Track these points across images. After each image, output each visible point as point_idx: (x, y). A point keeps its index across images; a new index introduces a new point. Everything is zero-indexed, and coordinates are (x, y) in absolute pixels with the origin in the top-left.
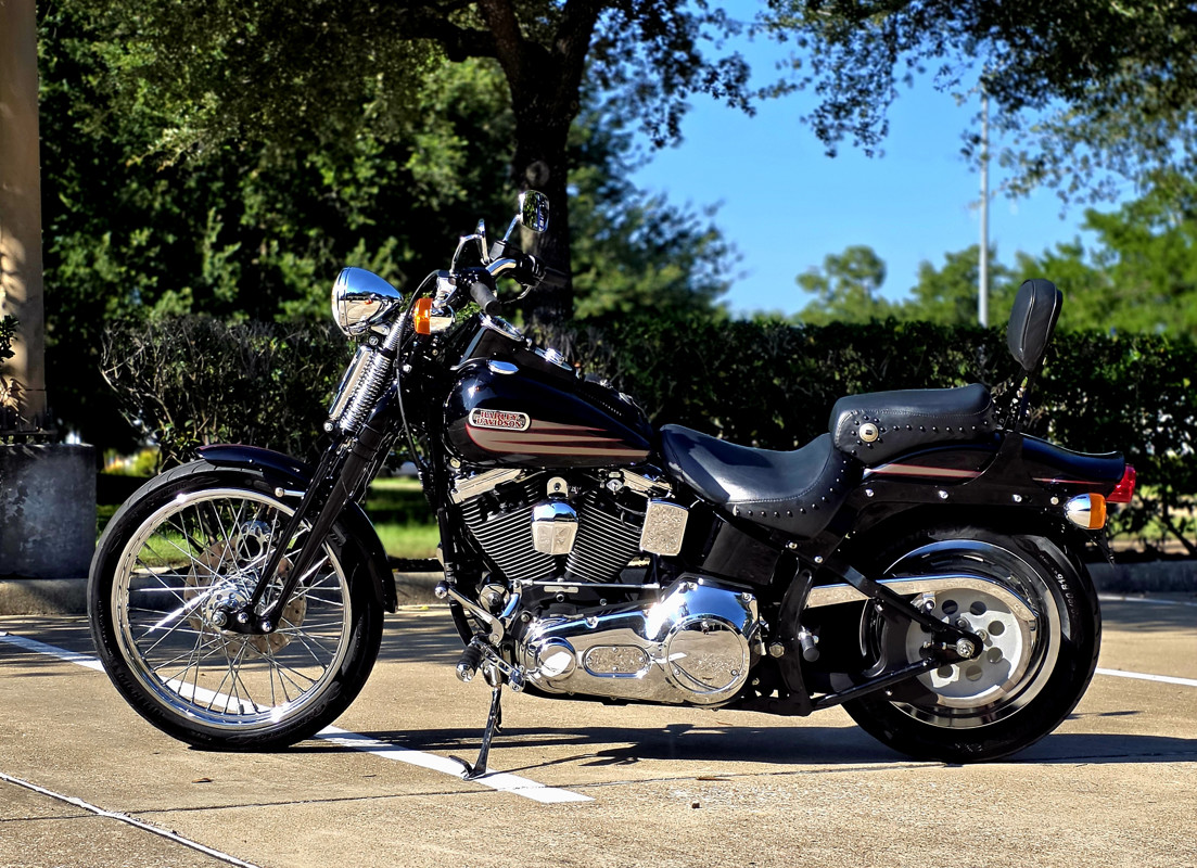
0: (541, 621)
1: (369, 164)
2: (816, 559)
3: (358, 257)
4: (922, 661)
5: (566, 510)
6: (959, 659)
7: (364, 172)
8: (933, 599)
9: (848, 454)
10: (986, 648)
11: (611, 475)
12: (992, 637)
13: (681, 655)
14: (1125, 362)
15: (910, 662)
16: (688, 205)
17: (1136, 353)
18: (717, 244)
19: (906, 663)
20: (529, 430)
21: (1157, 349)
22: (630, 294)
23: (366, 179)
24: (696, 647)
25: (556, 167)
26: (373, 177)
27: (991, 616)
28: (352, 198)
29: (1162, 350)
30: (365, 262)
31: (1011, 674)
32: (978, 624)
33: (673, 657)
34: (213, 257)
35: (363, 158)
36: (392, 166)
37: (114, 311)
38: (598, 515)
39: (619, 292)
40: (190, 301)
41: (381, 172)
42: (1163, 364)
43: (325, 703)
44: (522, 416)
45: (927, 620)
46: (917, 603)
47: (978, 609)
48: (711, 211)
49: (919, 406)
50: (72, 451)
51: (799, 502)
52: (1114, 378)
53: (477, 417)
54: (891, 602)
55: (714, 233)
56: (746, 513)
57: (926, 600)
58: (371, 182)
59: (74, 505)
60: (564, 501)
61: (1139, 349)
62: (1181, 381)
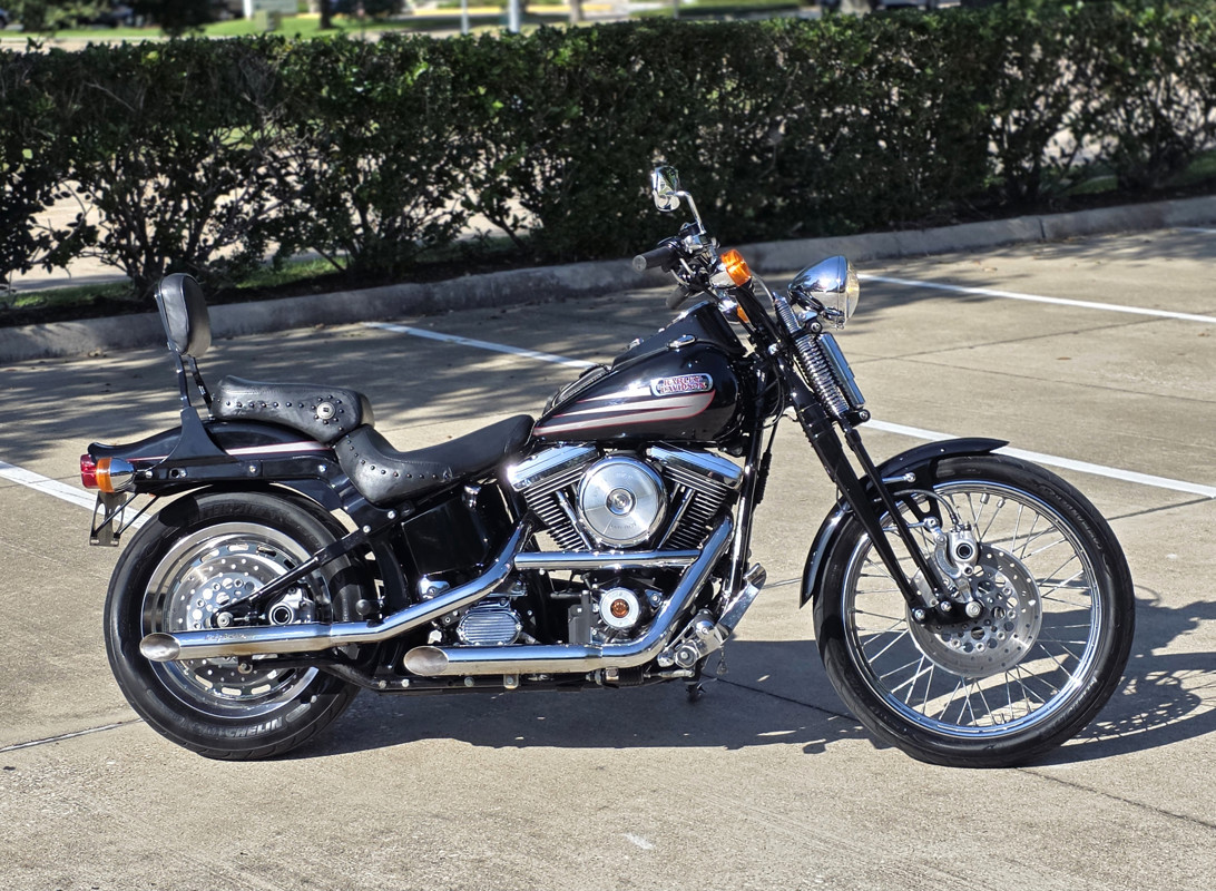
17: (423, 63)
61: (425, 59)
62: (475, 89)
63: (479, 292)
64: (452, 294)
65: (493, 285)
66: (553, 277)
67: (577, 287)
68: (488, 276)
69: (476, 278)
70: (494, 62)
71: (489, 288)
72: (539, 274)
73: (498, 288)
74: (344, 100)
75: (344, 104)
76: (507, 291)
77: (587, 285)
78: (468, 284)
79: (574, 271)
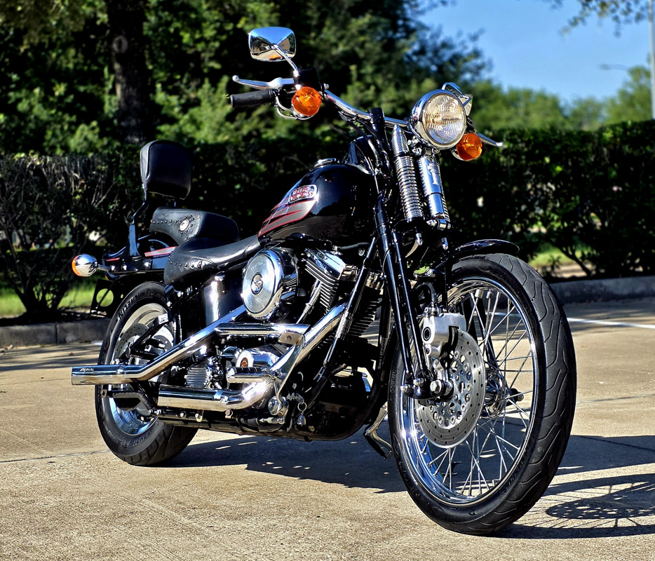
1: (212, 26)
3: (206, 91)
7: (209, 33)
16: (460, 34)
18: (479, 61)
22: (401, 102)
23: (211, 37)
25: (133, 39)
26: (216, 35)
28: (204, 51)
30: (211, 94)
34: (110, 99)
35: (208, 23)
36: (229, 27)
37: (49, 141)
39: (393, 101)
40: (97, 130)
41: (220, 31)
48: (474, 38)
55: (476, 54)
58: (214, 39)
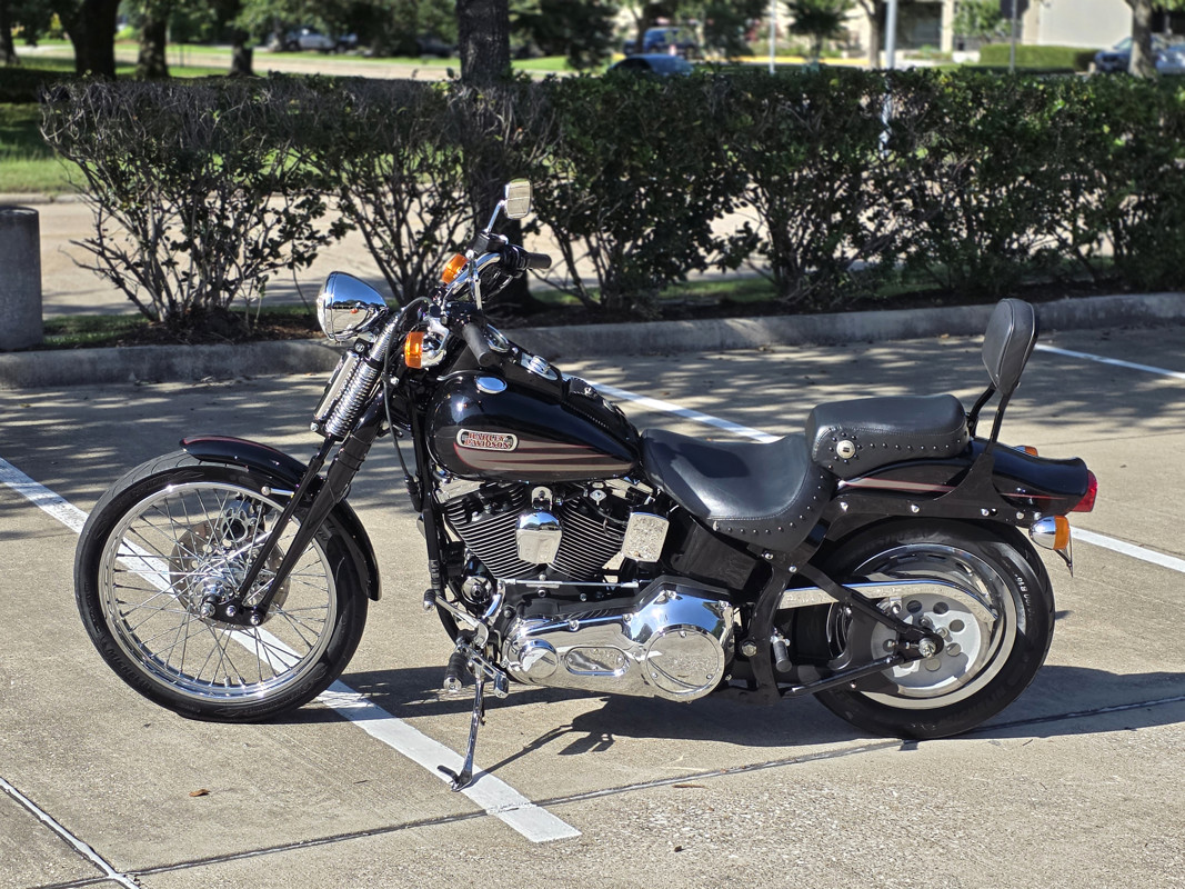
0: (525, 622)
2: (791, 569)
4: (885, 658)
5: (549, 518)
6: (920, 657)
8: (900, 603)
9: (825, 469)
10: (946, 644)
11: (595, 486)
12: (953, 634)
13: (657, 653)
14: (1049, 111)
15: (875, 657)
17: (1060, 101)
19: (869, 659)
20: (516, 450)
21: (1080, 97)
24: (672, 646)
27: (952, 615)
29: (1085, 98)
31: (968, 667)
32: (940, 622)
33: (651, 654)
38: (579, 520)
42: (1085, 113)
43: (311, 682)
44: (510, 438)
45: (893, 621)
46: (883, 606)
47: (941, 608)
49: (895, 424)
50: (15, 220)
51: (777, 521)
52: (1038, 127)
53: (466, 438)
54: (859, 605)
56: (726, 530)
57: (892, 603)
59: (19, 274)
60: (547, 511)
61: (1063, 98)
62: (1100, 127)
63: (1079, 314)
64: (1055, 315)
65: (1090, 309)
66: (1143, 304)
67: (1162, 315)
68: (1086, 300)
69: (1075, 301)
70: (1119, 104)
71: (1087, 311)
72: (1130, 301)
73: (1095, 312)
74: (990, 131)
75: (989, 136)
76: (1102, 315)
77: (1171, 314)
78: (1070, 306)
79: (1162, 301)
